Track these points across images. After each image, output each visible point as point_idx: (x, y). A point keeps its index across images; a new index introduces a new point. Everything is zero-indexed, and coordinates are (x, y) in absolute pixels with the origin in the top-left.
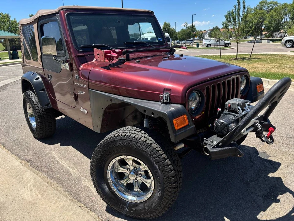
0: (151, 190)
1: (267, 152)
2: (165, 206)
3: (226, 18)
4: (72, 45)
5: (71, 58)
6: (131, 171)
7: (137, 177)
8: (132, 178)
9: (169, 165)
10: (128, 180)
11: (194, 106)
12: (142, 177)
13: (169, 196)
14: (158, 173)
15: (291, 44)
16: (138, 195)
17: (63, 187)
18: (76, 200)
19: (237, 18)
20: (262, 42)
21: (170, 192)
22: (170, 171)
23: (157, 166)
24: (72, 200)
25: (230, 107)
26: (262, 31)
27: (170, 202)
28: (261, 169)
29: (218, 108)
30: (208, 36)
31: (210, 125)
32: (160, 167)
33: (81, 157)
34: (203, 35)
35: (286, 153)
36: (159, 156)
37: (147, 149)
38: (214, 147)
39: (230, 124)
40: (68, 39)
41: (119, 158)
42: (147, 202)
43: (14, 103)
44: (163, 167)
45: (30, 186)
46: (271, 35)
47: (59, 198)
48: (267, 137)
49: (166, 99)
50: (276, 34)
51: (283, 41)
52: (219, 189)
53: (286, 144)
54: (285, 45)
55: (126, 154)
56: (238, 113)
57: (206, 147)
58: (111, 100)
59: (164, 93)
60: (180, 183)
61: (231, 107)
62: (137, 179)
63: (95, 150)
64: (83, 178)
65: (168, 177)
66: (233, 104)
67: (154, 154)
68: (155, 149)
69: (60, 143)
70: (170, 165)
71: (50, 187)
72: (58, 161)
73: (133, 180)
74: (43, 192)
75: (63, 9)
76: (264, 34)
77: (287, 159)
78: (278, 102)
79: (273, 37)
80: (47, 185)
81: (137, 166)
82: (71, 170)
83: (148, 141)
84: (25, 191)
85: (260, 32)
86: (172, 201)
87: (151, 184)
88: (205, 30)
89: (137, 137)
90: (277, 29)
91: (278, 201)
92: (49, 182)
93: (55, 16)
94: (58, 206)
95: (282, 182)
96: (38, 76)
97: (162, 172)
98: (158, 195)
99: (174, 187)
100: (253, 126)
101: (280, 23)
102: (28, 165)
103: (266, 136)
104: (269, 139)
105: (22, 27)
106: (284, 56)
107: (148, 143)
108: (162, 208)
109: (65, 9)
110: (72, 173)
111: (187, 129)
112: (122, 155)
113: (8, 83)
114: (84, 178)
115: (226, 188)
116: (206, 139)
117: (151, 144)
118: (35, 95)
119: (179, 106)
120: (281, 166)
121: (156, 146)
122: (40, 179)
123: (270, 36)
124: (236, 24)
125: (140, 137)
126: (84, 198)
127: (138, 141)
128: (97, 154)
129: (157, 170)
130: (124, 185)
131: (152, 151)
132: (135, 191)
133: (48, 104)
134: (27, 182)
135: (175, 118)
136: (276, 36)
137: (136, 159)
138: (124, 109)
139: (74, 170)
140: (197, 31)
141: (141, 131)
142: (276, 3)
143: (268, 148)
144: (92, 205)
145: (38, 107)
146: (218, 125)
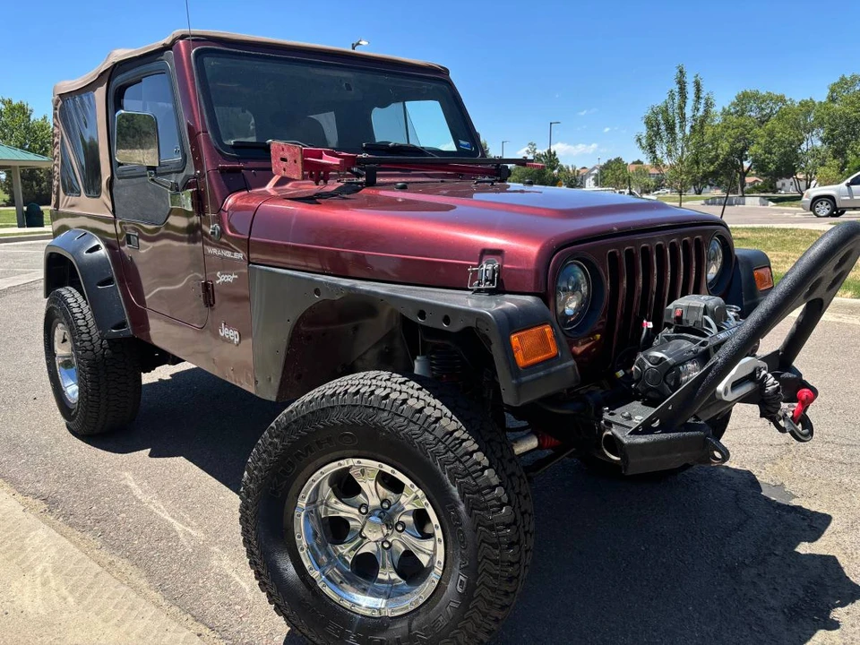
0: (432, 573)
1: (786, 483)
2: (479, 626)
3: (646, 123)
4: (207, 138)
5: (202, 175)
6: (369, 514)
7: (390, 532)
8: (372, 538)
9: (493, 488)
10: (361, 543)
11: (571, 306)
12: (404, 535)
13: (494, 590)
14: (458, 513)
15: (829, 206)
16: (390, 592)
17: (150, 575)
18: (189, 616)
19: (678, 125)
20: (744, 204)
21: (496, 577)
22: (496, 506)
23: (455, 490)
24: (174, 617)
25: (679, 319)
26: (745, 174)
27: (495, 613)
28: (774, 530)
29: (645, 322)
30: (593, 182)
31: (620, 373)
32: (464, 493)
33: (213, 488)
34: (580, 178)
35: (843, 488)
36: (462, 457)
37: (426, 433)
38: (635, 432)
39: (683, 363)
40: (195, 123)
41: (333, 467)
42: (418, 615)
43: (19, 339)
44: (475, 495)
45: (45, 571)
46: (771, 187)
47: (132, 608)
48: (792, 418)
49: (486, 280)
50: (783, 185)
51: (807, 199)
52: (647, 585)
53: (841, 463)
54: (811, 210)
55: (356, 452)
56: (706, 336)
57: (610, 433)
58: (317, 292)
59: (480, 262)
60: (526, 551)
61: (684, 318)
62: (390, 540)
63: (260, 441)
64: (216, 549)
65: (491, 528)
66: (689, 308)
67: (448, 450)
68: (451, 433)
69: (149, 450)
70: (497, 486)
71: (107, 576)
72: (139, 501)
73: (376, 542)
74: (81, 589)
75: (188, 36)
76: (751, 184)
77: (848, 505)
78: (825, 304)
79: (775, 190)
80: (98, 569)
81: (391, 496)
82: (178, 526)
83: (428, 411)
84: (24, 586)
85: (739, 175)
86: (503, 608)
87: (435, 554)
88: (584, 168)
89: (393, 396)
90: (787, 168)
91: (835, 625)
92: (106, 562)
93: (162, 58)
94: (128, 634)
95: (841, 568)
96: (97, 242)
97: (470, 510)
98: (454, 587)
99: (510, 562)
100: (751, 377)
101: (794, 151)
102: (42, 510)
103: (790, 414)
104: (800, 425)
105: (60, 103)
106: (812, 235)
107: (430, 416)
108: (467, 632)
109: (192, 36)
110: (181, 536)
111: (553, 369)
112: (343, 458)
113: (6, 287)
114: (218, 550)
115: (669, 586)
116: (608, 411)
117: (438, 419)
118: (84, 298)
119: (529, 299)
120: (832, 524)
121: (453, 426)
122: (77, 550)
123: (769, 190)
124: (674, 140)
125: (404, 396)
126: (213, 608)
127: (396, 410)
128: (265, 456)
129: (457, 505)
130: (346, 562)
131: (440, 441)
132: (382, 581)
133: (122, 325)
134: (35, 560)
135: (516, 332)
136: (785, 188)
137: (387, 469)
138: (356, 329)
139: (189, 525)
140: (561, 169)
141: (406, 381)
142: (782, 99)
143: (788, 472)
144: (238, 632)
145: (88, 333)
146: (646, 367)
